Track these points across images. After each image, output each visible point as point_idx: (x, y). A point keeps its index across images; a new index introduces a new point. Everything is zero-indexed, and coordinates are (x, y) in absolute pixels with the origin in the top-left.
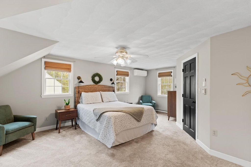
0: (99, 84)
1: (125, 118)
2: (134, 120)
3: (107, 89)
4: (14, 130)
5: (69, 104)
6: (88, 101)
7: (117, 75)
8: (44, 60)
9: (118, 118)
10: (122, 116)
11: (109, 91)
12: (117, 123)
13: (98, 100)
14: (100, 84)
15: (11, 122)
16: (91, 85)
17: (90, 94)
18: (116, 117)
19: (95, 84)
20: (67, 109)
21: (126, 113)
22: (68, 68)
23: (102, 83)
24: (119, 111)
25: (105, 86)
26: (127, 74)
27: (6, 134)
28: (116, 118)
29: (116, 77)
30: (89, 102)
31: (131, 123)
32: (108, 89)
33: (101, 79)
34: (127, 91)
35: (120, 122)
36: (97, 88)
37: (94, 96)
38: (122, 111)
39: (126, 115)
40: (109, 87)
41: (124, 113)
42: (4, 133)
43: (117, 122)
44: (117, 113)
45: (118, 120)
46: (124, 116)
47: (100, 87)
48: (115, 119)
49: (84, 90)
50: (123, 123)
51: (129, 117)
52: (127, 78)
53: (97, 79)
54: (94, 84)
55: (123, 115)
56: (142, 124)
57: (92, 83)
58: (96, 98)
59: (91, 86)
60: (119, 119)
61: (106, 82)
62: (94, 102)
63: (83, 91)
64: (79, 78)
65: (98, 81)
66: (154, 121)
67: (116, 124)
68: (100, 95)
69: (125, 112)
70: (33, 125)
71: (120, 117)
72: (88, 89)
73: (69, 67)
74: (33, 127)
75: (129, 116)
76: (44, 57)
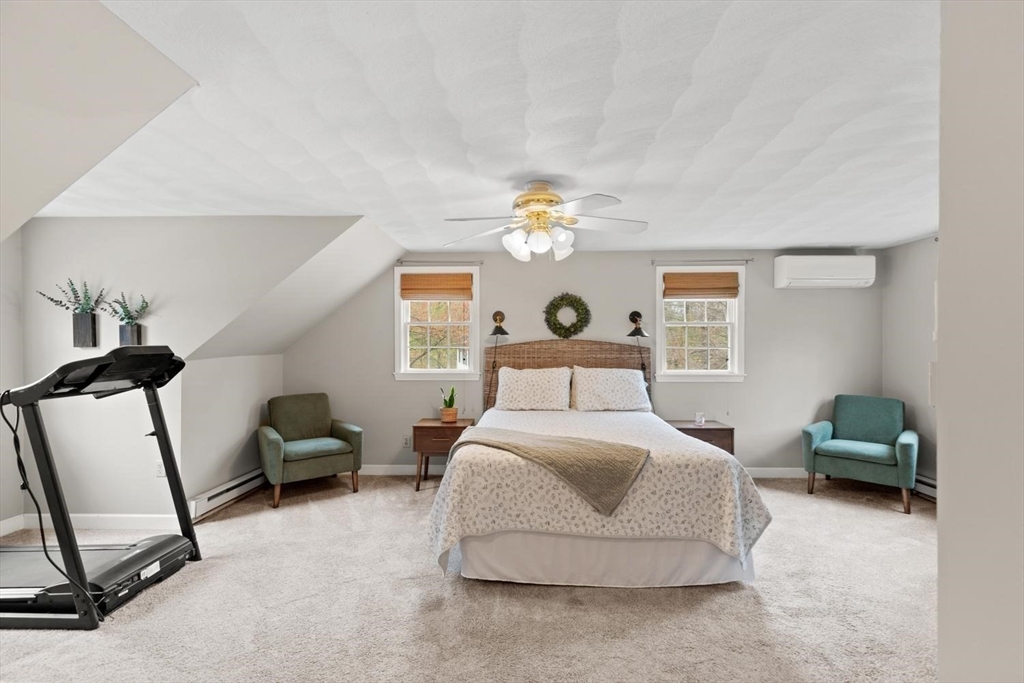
0: (574, 337)
1: (518, 479)
2: (577, 501)
3: (608, 356)
4: (302, 455)
5: (455, 406)
6: (511, 402)
7: (665, 295)
8: (399, 271)
9: (484, 474)
10: (504, 469)
11: (620, 366)
12: (475, 493)
13: (551, 399)
14: (580, 336)
15: (324, 436)
16: (540, 342)
17: (528, 373)
18: (474, 468)
19: (560, 335)
20: (447, 420)
21: (530, 460)
22: (462, 286)
23: (587, 334)
24: (507, 447)
25: (600, 343)
26: (728, 286)
27: (285, 461)
28: (473, 471)
29: (661, 301)
30: (516, 405)
31: (556, 511)
32: (613, 356)
33: (584, 317)
34: (734, 368)
35: (492, 490)
36: (564, 352)
37: (540, 383)
38: (516, 451)
39: (530, 467)
40: (622, 348)
41: (520, 459)
42: (279, 456)
43: (475, 485)
44: (489, 454)
45: (484, 483)
46: (517, 473)
47: (577, 348)
48: (470, 474)
49: (512, 360)
50: (507, 496)
51: (547, 480)
52: (733, 306)
53: (567, 316)
54: (556, 337)
55: (512, 465)
56: (629, 531)
57: (547, 334)
58: (543, 392)
59: (539, 346)
60: (488, 478)
61: (607, 327)
62: (534, 407)
63: (505, 364)
64: (499, 316)
65: (573, 325)
66: (722, 534)
67: (473, 494)
68: (569, 379)
69: (526, 455)
70: (351, 452)
71: (493, 473)
72: (527, 357)
73: (464, 284)
74: (351, 456)
75: (546, 474)
76: (400, 262)
